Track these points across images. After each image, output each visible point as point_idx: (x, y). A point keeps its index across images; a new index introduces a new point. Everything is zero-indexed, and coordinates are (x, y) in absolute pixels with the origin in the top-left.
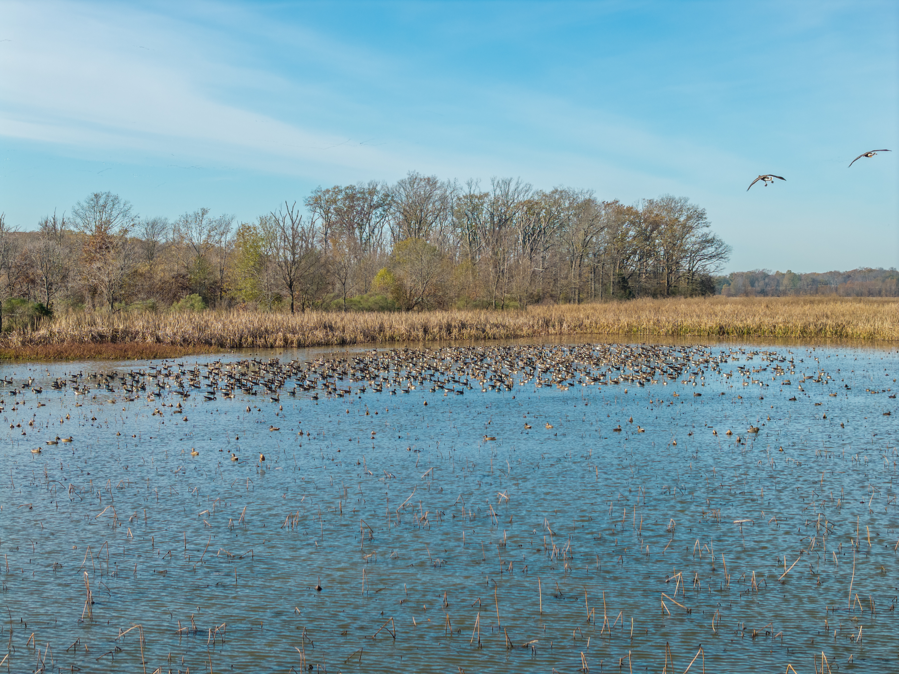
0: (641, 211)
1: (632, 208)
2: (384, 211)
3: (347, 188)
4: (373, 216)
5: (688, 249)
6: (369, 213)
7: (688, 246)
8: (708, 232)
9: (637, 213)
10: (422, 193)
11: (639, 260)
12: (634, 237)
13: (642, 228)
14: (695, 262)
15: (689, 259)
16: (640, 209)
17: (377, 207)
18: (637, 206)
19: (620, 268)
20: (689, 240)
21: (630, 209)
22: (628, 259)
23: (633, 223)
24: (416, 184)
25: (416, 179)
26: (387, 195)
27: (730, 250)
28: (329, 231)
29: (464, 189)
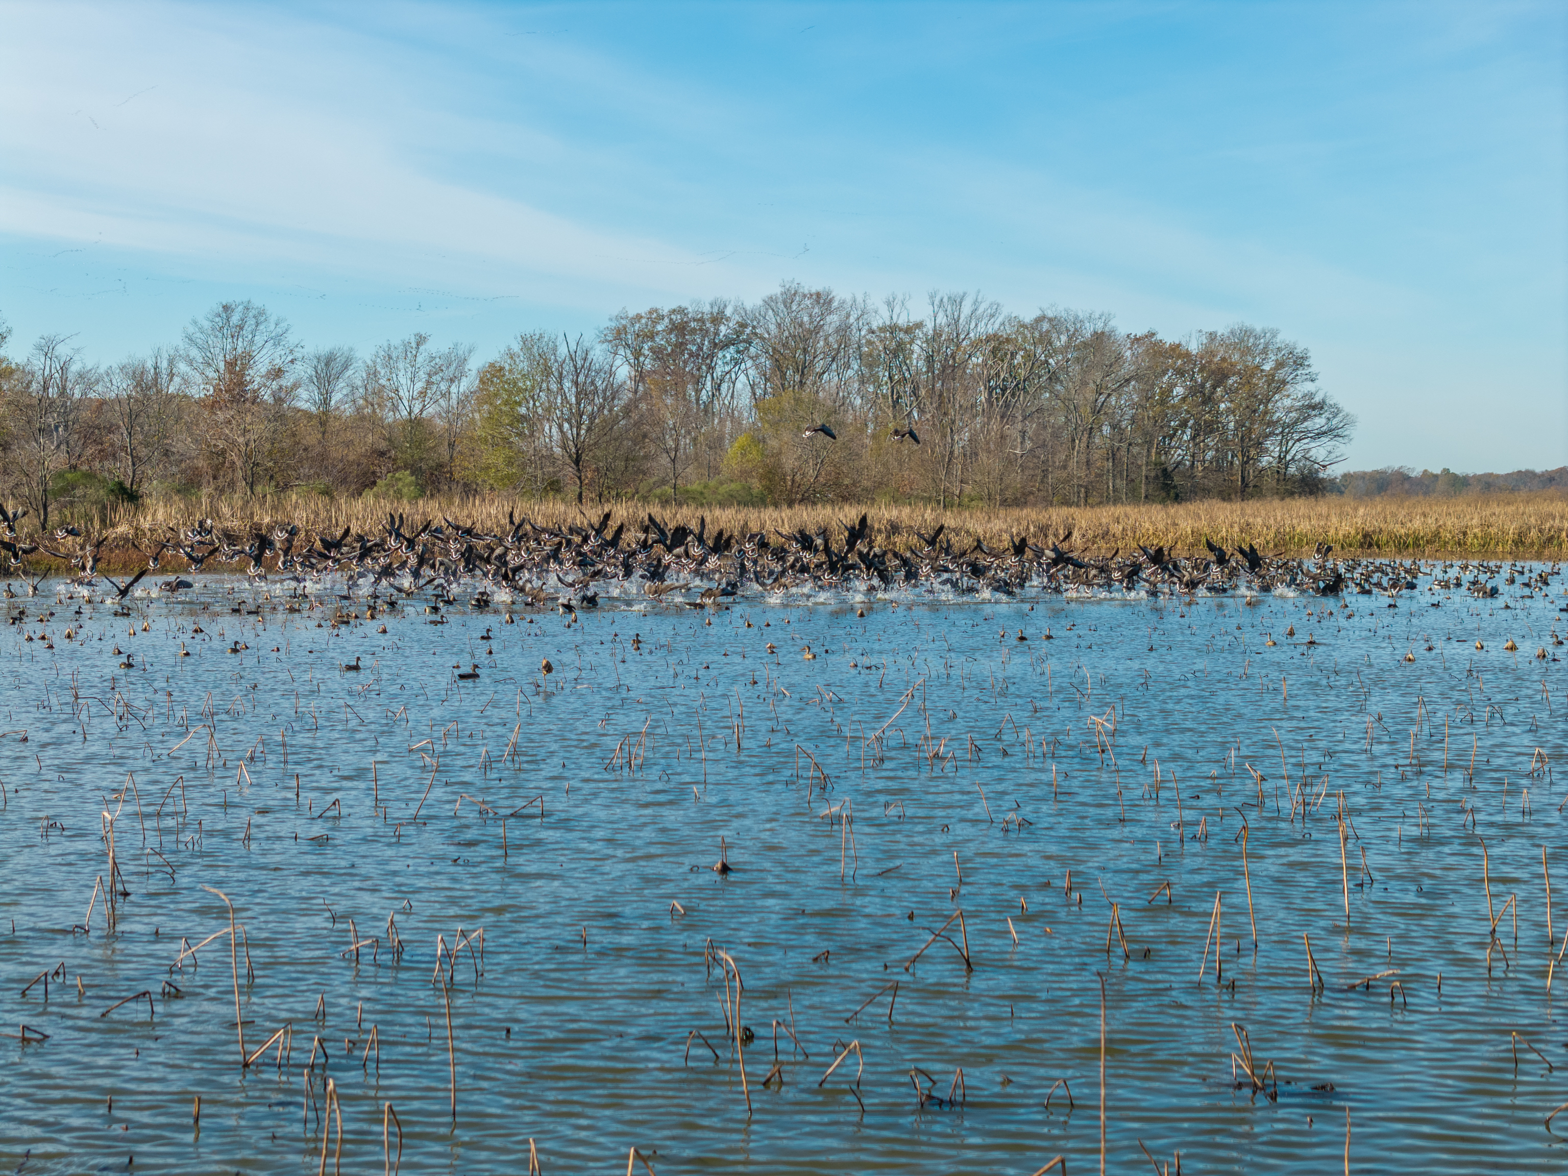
0: (1194, 352)
1: (1179, 345)
2: (738, 352)
3: (674, 311)
4: (720, 362)
5: (1279, 419)
6: (712, 356)
7: (1278, 414)
8: (1313, 390)
9: (1188, 355)
10: (806, 319)
11: (1193, 438)
12: (1184, 399)
13: (1196, 382)
14: (1290, 444)
15: (1280, 437)
16: (1194, 347)
17: (725, 346)
18: (1188, 342)
19: (1158, 453)
20: (1279, 404)
21: (1175, 348)
22: (1172, 437)
23: (1180, 372)
24: (795, 303)
25: (795, 294)
26: (743, 325)
27: (1353, 422)
28: (641, 388)
29: (880, 312)
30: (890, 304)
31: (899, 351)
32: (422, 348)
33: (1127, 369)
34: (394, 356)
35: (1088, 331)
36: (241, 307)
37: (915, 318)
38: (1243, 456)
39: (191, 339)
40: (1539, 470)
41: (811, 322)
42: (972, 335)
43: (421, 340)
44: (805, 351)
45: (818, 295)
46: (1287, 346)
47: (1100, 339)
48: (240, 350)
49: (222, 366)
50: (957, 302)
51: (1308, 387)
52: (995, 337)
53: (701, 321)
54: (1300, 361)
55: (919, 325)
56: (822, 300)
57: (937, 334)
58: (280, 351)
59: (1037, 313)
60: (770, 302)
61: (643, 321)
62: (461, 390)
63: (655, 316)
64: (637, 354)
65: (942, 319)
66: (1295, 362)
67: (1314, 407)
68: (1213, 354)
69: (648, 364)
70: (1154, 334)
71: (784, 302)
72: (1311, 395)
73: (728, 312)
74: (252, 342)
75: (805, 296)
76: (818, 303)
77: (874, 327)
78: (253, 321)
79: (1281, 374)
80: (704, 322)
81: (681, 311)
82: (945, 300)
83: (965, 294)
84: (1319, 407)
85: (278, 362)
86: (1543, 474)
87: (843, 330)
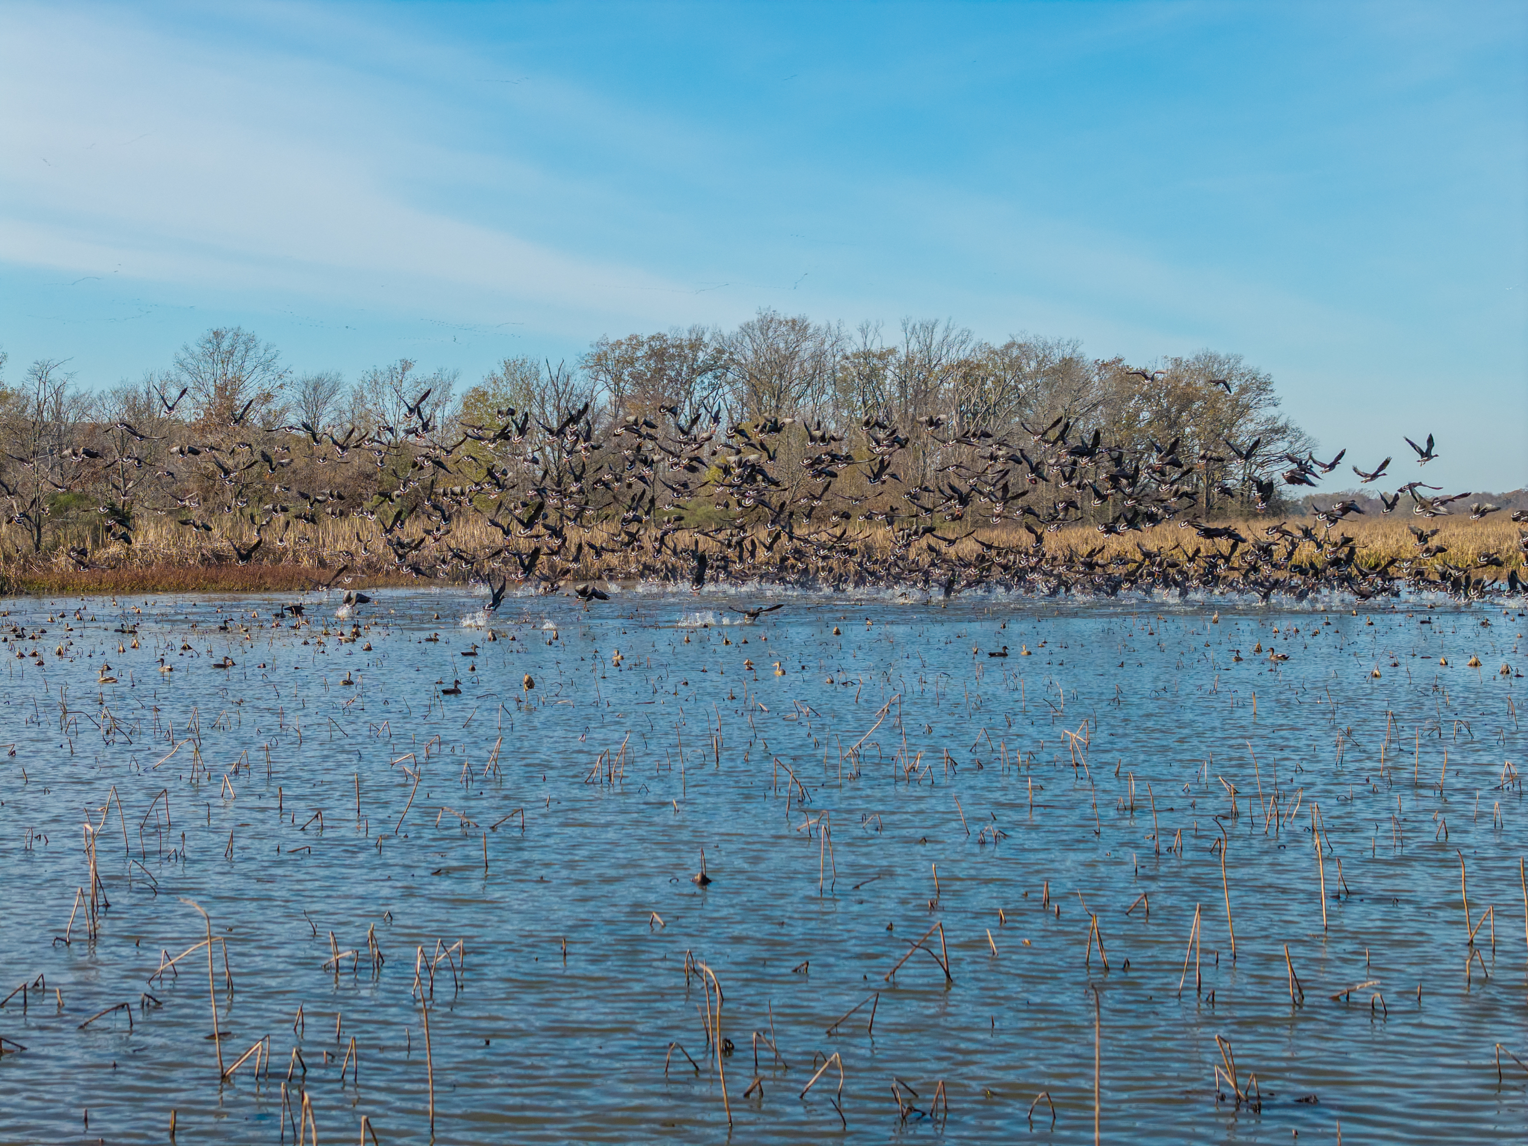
0: (1160, 378)
1: (1145, 371)
2: (716, 377)
3: (653, 338)
4: (698, 388)
5: (1243, 443)
6: (690, 381)
7: (1241, 438)
9: (1153, 379)
10: (782, 345)
12: (1150, 423)
13: (1162, 406)
16: (1160, 373)
17: (703, 371)
18: (1154, 368)
20: (1243, 428)
21: (1142, 373)
23: (1147, 397)
24: (771, 329)
25: (771, 321)
26: (721, 352)
28: (621, 412)
29: (854, 338)
30: (864, 332)
31: (872, 377)
32: (407, 373)
33: (1094, 395)
34: (380, 381)
35: (1056, 357)
36: (230, 334)
37: (888, 345)
38: (1208, 479)
39: (182, 364)
40: (1495, 493)
41: (787, 349)
42: (944, 361)
43: (406, 366)
44: (781, 376)
45: (794, 322)
46: (1250, 371)
47: (1068, 365)
48: (229, 376)
49: (212, 390)
50: (929, 329)
51: (1271, 411)
52: (966, 363)
53: (680, 347)
54: (1263, 387)
55: (892, 351)
56: (798, 327)
57: (910, 360)
58: (269, 376)
59: (1007, 340)
60: (747, 329)
61: (623, 347)
62: (446, 414)
63: (635, 342)
64: (618, 379)
65: (914, 346)
66: (1258, 387)
67: (1276, 431)
68: (1178, 379)
69: (628, 390)
70: (1120, 360)
71: (761, 329)
72: (1274, 420)
73: (706, 339)
74: (242, 368)
75: (780, 323)
76: (793, 329)
77: (848, 353)
78: (242, 347)
79: (1245, 399)
80: (682, 349)
81: (660, 338)
82: (918, 327)
83: (937, 321)
84: (1281, 431)
85: (267, 387)
86: (1500, 497)
87: (818, 357)
